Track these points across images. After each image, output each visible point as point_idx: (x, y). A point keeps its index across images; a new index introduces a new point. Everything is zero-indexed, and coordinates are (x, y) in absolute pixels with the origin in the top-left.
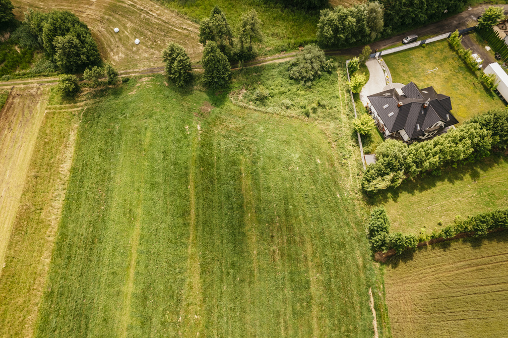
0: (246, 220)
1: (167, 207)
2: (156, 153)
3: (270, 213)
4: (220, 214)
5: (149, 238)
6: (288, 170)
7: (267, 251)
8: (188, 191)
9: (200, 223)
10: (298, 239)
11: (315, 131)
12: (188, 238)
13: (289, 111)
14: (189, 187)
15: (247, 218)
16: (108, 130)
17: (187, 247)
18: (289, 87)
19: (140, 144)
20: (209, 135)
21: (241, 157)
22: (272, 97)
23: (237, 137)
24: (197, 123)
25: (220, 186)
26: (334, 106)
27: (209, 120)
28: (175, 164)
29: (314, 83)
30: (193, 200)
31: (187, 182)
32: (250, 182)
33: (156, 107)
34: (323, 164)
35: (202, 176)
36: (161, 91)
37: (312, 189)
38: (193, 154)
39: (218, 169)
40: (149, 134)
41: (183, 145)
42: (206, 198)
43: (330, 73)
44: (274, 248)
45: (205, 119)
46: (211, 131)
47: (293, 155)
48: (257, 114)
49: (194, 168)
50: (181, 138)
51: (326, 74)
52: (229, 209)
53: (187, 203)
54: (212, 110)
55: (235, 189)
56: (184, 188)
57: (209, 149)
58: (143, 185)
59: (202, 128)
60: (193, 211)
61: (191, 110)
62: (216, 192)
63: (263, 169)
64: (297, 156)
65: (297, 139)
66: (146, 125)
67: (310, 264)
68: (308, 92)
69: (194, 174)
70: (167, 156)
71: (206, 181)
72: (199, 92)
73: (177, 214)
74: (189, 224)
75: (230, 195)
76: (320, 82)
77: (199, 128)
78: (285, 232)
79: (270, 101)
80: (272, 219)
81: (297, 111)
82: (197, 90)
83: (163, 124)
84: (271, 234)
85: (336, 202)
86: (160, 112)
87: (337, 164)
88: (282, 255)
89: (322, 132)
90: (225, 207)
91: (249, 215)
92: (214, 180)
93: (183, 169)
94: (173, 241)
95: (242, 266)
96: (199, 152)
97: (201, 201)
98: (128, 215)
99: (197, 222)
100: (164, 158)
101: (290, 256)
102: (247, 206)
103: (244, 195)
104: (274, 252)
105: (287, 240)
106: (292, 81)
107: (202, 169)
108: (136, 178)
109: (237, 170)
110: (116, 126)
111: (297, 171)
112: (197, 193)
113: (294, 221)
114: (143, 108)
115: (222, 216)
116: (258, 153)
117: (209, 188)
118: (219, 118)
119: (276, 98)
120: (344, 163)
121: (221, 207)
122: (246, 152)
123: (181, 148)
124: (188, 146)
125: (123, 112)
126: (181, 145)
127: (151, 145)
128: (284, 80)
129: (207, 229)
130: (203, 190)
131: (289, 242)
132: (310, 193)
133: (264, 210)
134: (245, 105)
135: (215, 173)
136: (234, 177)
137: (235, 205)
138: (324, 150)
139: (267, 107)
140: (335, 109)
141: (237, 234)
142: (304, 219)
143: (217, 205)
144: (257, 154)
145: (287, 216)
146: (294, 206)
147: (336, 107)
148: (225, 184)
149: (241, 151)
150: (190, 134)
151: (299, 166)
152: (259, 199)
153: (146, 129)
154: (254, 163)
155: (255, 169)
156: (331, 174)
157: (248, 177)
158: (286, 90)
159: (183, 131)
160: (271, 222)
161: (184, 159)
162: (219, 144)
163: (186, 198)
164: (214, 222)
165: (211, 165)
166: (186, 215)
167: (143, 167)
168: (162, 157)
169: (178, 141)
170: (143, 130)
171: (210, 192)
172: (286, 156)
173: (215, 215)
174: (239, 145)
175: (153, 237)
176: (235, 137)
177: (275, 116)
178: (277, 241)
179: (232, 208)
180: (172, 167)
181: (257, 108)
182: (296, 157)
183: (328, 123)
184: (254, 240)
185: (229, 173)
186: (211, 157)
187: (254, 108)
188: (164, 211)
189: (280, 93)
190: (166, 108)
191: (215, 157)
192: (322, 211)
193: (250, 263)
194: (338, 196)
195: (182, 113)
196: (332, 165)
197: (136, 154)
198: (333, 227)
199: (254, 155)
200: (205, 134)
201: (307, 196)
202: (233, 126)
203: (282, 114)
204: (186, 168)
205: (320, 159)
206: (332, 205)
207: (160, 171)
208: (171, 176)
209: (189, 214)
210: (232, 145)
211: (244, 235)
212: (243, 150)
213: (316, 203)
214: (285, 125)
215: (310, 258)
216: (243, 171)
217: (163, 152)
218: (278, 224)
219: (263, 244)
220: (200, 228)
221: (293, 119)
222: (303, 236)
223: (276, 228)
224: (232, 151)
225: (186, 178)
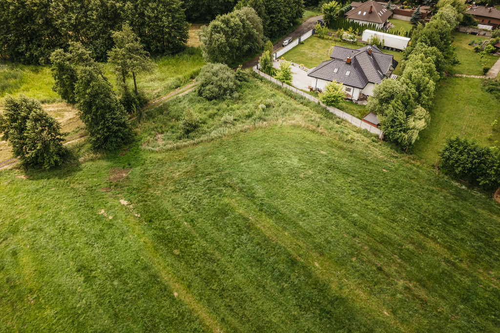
0: (320, 276)
3: (341, 241)
4: (272, 299)
6: (302, 180)
8: (180, 303)
11: (287, 130)
14: (176, 294)
15: (318, 272)
18: (217, 107)
21: (226, 200)
23: (198, 182)
24: (118, 198)
25: (231, 257)
27: (135, 186)
28: (119, 274)
29: (240, 93)
30: (202, 312)
31: (165, 290)
32: (271, 222)
34: (332, 153)
35: (187, 262)
36: (17, 191)
38: (142, 240)
39: (204, 236)
41: (113, 237)
42: (223, 290)
44: (401, 283)
45: (126, 188)
46: (148, 196)
47: (289, 162)
48: (200, 147)
49: (161, 259)
50: (101, 230)
51: (244, 82)
52: (276, 279)
53: (195, 325)
54: (130, 172)
56: (166, 304)
57: (166, 219)
59: (129, 200)
61: (94, 188)
62: (232, 269)
64: (295, 160)
66: (11, 247)
68: (240, 104)
69: (168, 268)
70: (92, 271)
71: (199, 264)
72: (91, 163)
75: (259, 257)
77: (124, 202)
79: (205, 128)
80: (351, 247)
82: (85, 161)
83: (50, 230)
85: (392, 178)
87: (345, 145)
89: (294, 126)
90: (269, 282)
91: (317, 264)
92: (212, 254)
93: (142, 274)
96: (151, 233)
97: (218, 302)
102: (300, 256)
103: (279, 242)
105: (402, 258)
106: (214, 101)
107: (176, 252)
109: (235, 218)
111: (313, 175)
112: (200, 295)
115: (278, 299)
116: (244, 183)
117: (214, 271)
118: (148, 176)
119: (211, 122)
120: (351, 139)
121: (261, 286)
122: (227, 191)
123: (112, 244)
124: (123, 234)
126: (110, 240)
127: (41, 274)
130: (207, 282)
131: (408, 259)
133: (329, 242)
134: (175, 145)
135: (205, 244)
136: (240, 230)
137: (281, 267)
138: (316, 141)
139: (208, 134)
140: (284, 104)
141: (329, 308)
142: (385, 217)
143: (250, 290)
144: (244, 185)
145: (364, 229)
148: (235, 248)
149: (218, 194)
150: (115, 218)
151: (310, 169)
152: (306, 235)
153: (14, 254)
154: (251, 197)
155: (259, 202)
157: (260, 216)
159: (99, 219)
160: (355, 251)
161: (130, 257)
162: (177, 204)
163: (185, 317)
164: (274, 320)
165: (187, 236)
168: (82, 279)
169: (100, 237)
171: (222, 277)
172: (283, 168)
173: (265, 307)
174: (209, 189)
176: (194, 183)
177: (225, 138)
178: (392, 270)
179: (282, 274)
180: (116, 283)
181: (196, 140)
182: (295, 162)
184: (363, 296)
185: (228, 229)
186: (178, 227)
187: (192, 142)
189: (210, 116)
190: (43, 205)
191: (186, 223)
194: (385, 170)
195: (80, 199)
196: (341, 148)
197: (9, 310)
199: (241, 190)
200: (141, 204)
202: (178, 174)
204: (145, 268)
205: (322, 150)
206: (390, 183)
207: (93, 306)
208: (124, 300)
210: (200, 194)
211: (341, 300)
212: (219, 191)
213: (376, 192)
216: (246, 215)
217: (79, 270)
218: (366, 248)
219: (382, 291)
221: (250, 131)
224: (205, 201)
225: (158, 283)
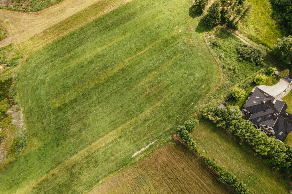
0: (153, 72)
1: (137, 42)
2: (156, 24)
3: (162, 80)
5: (121, 44)
6: (188, 76)
7: (145, 88)
8: (149, 45)
9: (140, 57)
10: (159, 97)
11: (218, 77)
12: (130, 57)
13: (219, 59)
14: (151, 44)
16: (153, 2)
17: (126, 59)
18: (232, 53)
19: (156, 16)
20: (180, 37)
21: (179, 54)
22: (220, 48)
23: (188, 47)
24: (182, 29)
25: (160, 55)
26: (239, 77)
28: (157, 33)
29: (244, 61)
30: (147, 49)
31: (153, 42)
32: (170, 64)
33: (176, 10)
34: (203, 89)
35: (159, 46)
36: (185, 7)
37: (187, 91)
38: (167, 36)
39: (167, 49)
40: (162, 16)
42: (151, 53)
43: (257, 65)
44: (149, 90)
45: (186, 31)
46: (182, 36)
47: (197, 74)
49: (161, 41)
50: (170, 28)
51: (254, 64)
52: (153, 63)
53: (144, 48)
55: (163, 61)
56: (149, 42)
57: (173, 41)
58: (140, 28)
59: (181, 32)
60: (142, 52)
61: (186, 23)
62: (156, 54)
63: (181, 66)
64: (198, 76)
65: (207, 71)
66: (166, 13)
67: (151, 108)
68: (237, 62)
69: (158, 42)
70: (158, 28)
71: (159, 48)
72: (197, 20)
73: (137, 47)
74: (136, 53)
75: (159, 60)
76: (247, 64)
77: (180, 31)
78: (158, 90)
79: (216, 49)
80: (160, 82)
81: (222, 63)
82: (197, 18)
83: (171, 18)
84: (153, 85)
85: (188, 104)
86: (175, 13)
87: (208, 95)
88: (148, 95)
89: (219, 80)
90: (152, 61)
91: (156, 72)
92: (161, 51)
94: (126, 53)
95: (133, 82)
96: (169, 38)
97: (149, 52)
98: (125, 32)
99: (139, 56)
100: (156, 28)
101: (149, 98)
102: (159, 69)
103: (163, 65)
104: (147, 91)
105: (156, 93)
106: (236, 51)
107: (162, 43)
108: (141, 24)
109: (172, 56)
110: (157, 4)
111: (191, 80)
112: (151, 48)
113: (166, 91)
114: (172, 7)
115: (148, 63)
116: (187, 59)
117: (156, 51)
118: (191, 35)
119: (220, 50)
120: (211, 97)
122: (183, 55)
124: (169, 32)
125: (165, 2)
126: (167, 30)
127: (158, 20)
128: (234, 48)
129: (139, 61)
130: (154, 50)
131: (155, 95)
132: (184, 91)
133: (162, 77)
134: (206, 40)
135: (164, 49)
136: (168, 57)
137: (156, 65)
138: (210, 85)
139: (213, 49)
140: (237, 78)
141: (144, 72)
142: (170, 95)
143: (151, 58)
145: (166, 87)
146: (173, 87)
147: (239, 78)
148: (162, 55)
150: (174, 30)
151: (194, 79)
152: (165, 72)
153: (164, 14)
154: (181, 60)
155: (178, 62)
156: (201, 95)
157: (172, 62)
158: (229, 52)
159: (174, 27)
160: (159, 83)
161: (162, 35)
163: (146, 46)
164: (143, 62)
165: (167, 46)
166: (139, 50)
167: (147, 23)
169: (168, 28)
170: (163, 13)
172: (194, 71)
173: (146, 60)
175: (122, 45)
176: (187, 46)
177: (211, 55)
178: (152, 90)
180: (155, 33)
183: (227, 79)
184: (146, 80)
185: (168, 54)
186: (170, 43)
187: (208, 45)
188: (135, 42)
189: (225, 50)
190: (179, 14)
191: (172, 45)
192: (179, 100)
193: (136, 85)
194: (192, 104)
195: (182, 21)
196: (206, 93)
198: (175, 109)
199: (184, 59)
200: (179, 35)
201: (182, 90)
203: (214, 58)
204: (158, 38)
205: (205, 86)
206: (186, 103)
207: (150, 30)
208: (151, 35)
209: (140, 51)
210: (182, 48)
211: (146, 75)
212: (183, 53)
213: (181, 96)
214: (210, 62)
215: (154, 107)
216: (173, 59)
217: (158, 26)
218: (160, 86)
219: (147, 85)
220: (137, 59)
221: (216, 64)
222: (162, 98)
223: (158, 86)
224: (179, 49)
225: (154, 41)
